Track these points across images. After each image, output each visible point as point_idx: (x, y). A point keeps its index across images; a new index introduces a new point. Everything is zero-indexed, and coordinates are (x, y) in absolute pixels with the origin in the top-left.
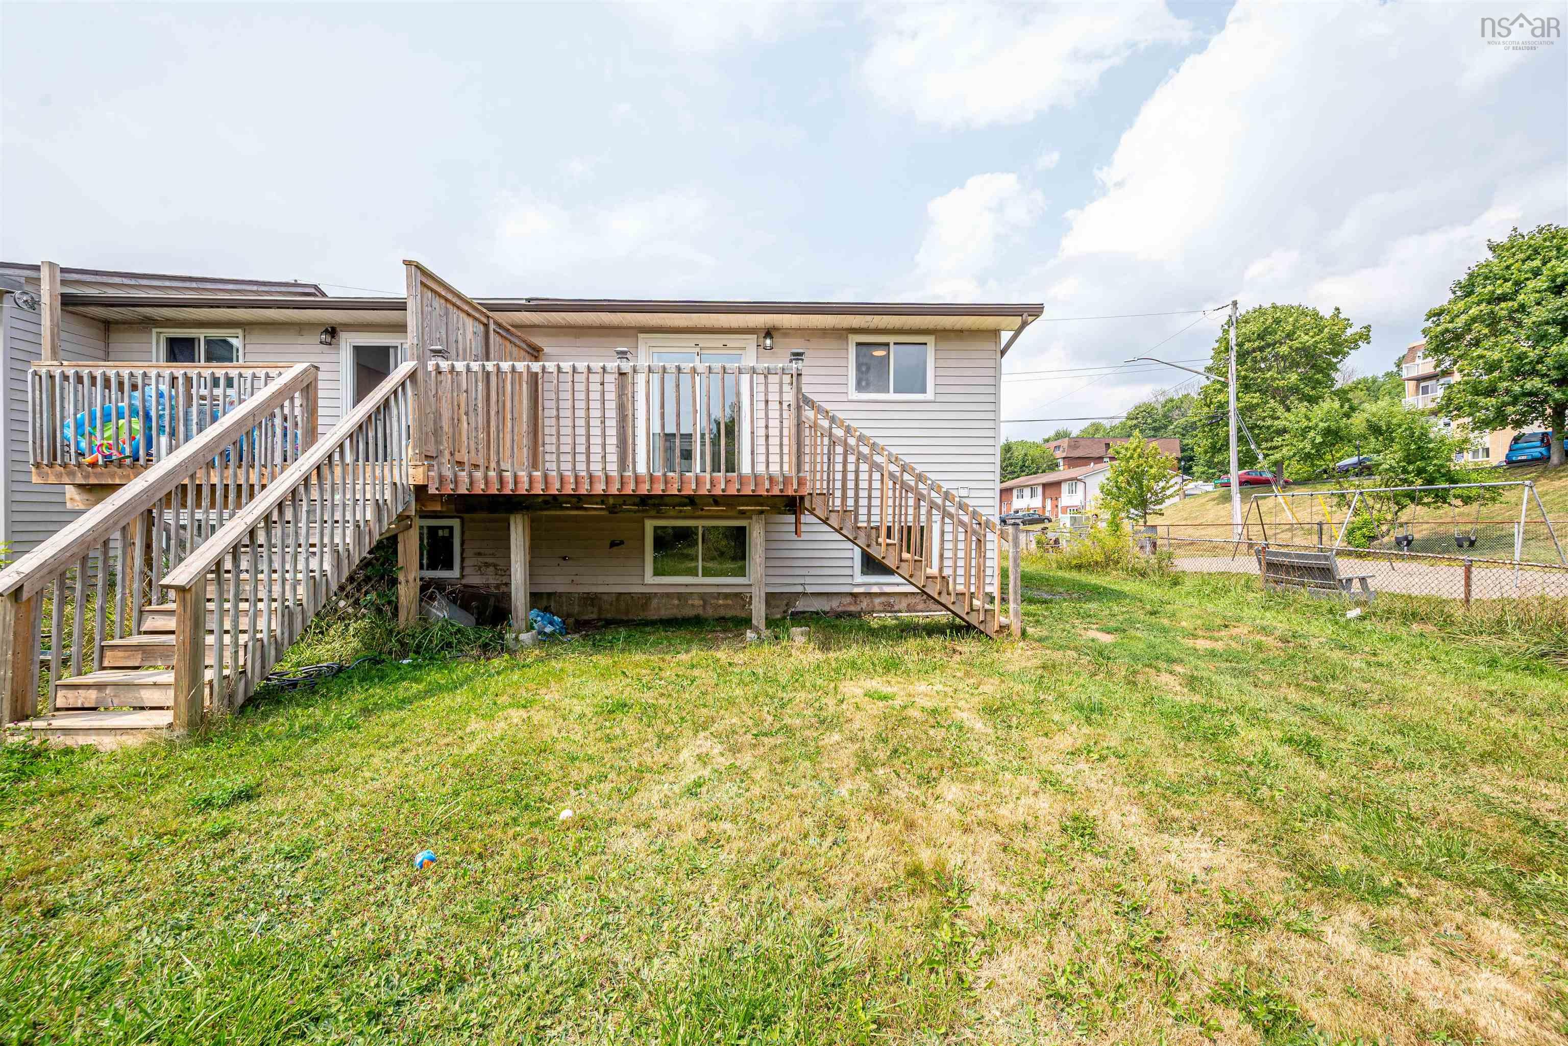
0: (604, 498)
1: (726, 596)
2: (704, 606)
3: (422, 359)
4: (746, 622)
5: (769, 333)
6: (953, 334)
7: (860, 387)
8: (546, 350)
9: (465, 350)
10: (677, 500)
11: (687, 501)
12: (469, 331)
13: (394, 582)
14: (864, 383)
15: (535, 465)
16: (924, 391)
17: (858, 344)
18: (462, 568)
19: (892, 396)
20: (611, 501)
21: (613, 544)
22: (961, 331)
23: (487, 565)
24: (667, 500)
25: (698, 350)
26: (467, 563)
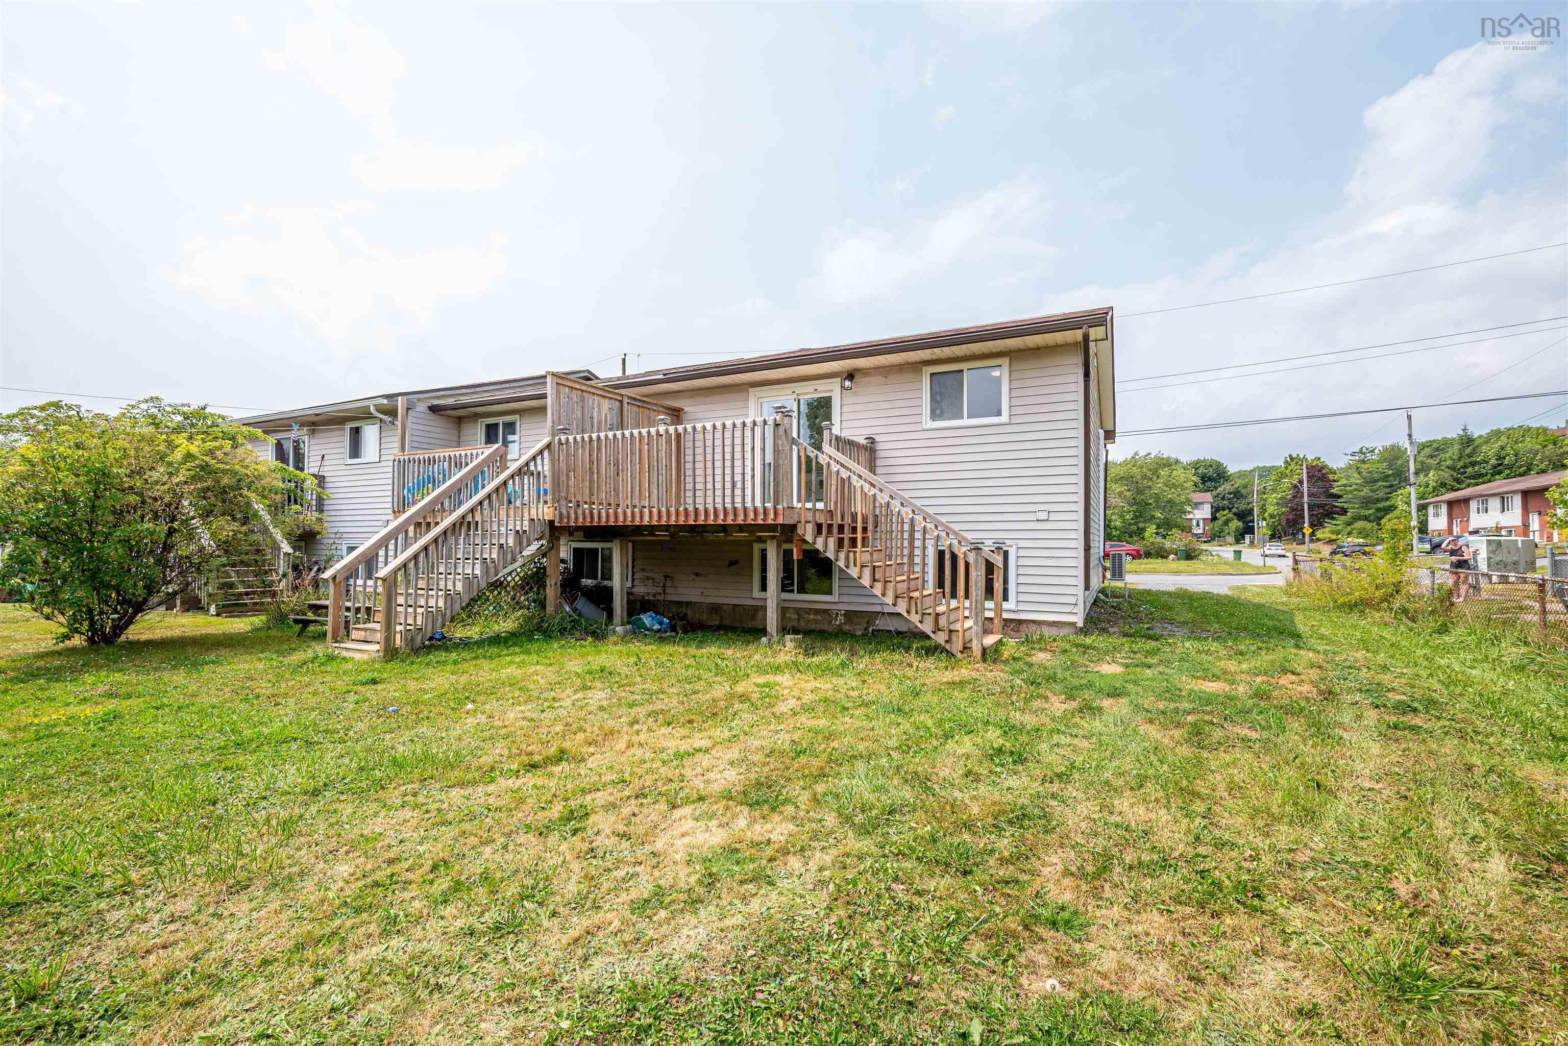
0: (667, 527)
1: (817, 612)
2: (799, 620)
3: (553, 435)
4: (763, 632)
5: (851, 376)
6: (1028, 353)
7: (936, 414)
8: (686, 409)
9: (599, 422)
10: (715, 528)
11: (721, 528)
12: (604, 409)
13: (544, 587)
14: (938, 412)
15: (678, 503)
16: (999, 414)
17: (932, 375)
18: (633, 580)
19: (966, 422)
20: (672, 529)
21: (732, 564)
22: (1038, 348)
23: (648, 578)
24: (708, 529)
25: (795, 396)
26: (636, 576)
